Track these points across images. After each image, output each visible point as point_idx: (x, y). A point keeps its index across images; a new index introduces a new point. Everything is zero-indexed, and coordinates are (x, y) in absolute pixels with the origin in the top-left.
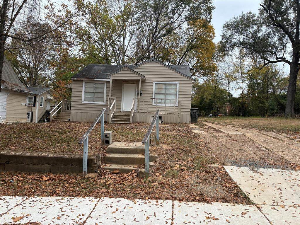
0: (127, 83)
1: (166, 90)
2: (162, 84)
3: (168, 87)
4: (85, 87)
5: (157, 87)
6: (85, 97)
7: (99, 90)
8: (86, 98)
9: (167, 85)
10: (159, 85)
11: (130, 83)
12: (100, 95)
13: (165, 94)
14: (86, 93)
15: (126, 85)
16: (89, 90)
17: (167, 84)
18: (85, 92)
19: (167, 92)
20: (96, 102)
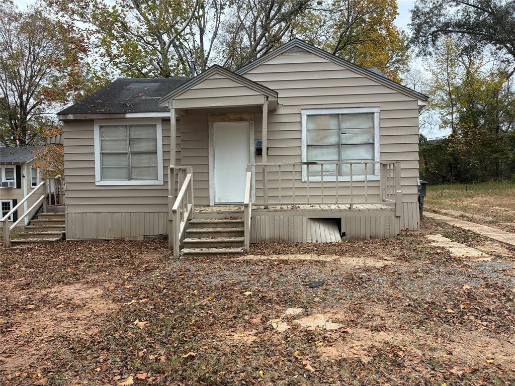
0: (223, 120)
1: (340, 132)
2: (328, 117)
3: (347, 125)
4: (101, 141)
5: (312, 127)
6: (102, 168)
7: (144, 146)
8: (105, 170)
9: (344, 117)
10: (319, 120)
11: (230, 120)
12: (145, 160)
13: (339, 146)
14: (105, 156)
15: (218, 127)
16: (111, 147)
17: (342, 114)
18: (102, 154)
19: (345, 140)
20: (137, 179)
